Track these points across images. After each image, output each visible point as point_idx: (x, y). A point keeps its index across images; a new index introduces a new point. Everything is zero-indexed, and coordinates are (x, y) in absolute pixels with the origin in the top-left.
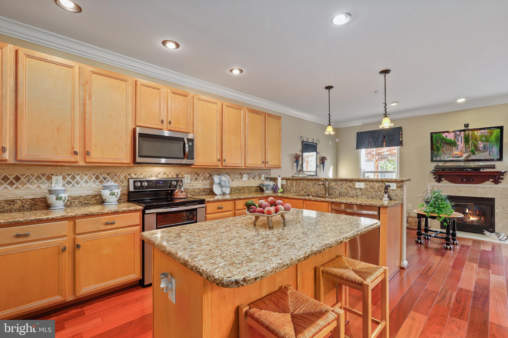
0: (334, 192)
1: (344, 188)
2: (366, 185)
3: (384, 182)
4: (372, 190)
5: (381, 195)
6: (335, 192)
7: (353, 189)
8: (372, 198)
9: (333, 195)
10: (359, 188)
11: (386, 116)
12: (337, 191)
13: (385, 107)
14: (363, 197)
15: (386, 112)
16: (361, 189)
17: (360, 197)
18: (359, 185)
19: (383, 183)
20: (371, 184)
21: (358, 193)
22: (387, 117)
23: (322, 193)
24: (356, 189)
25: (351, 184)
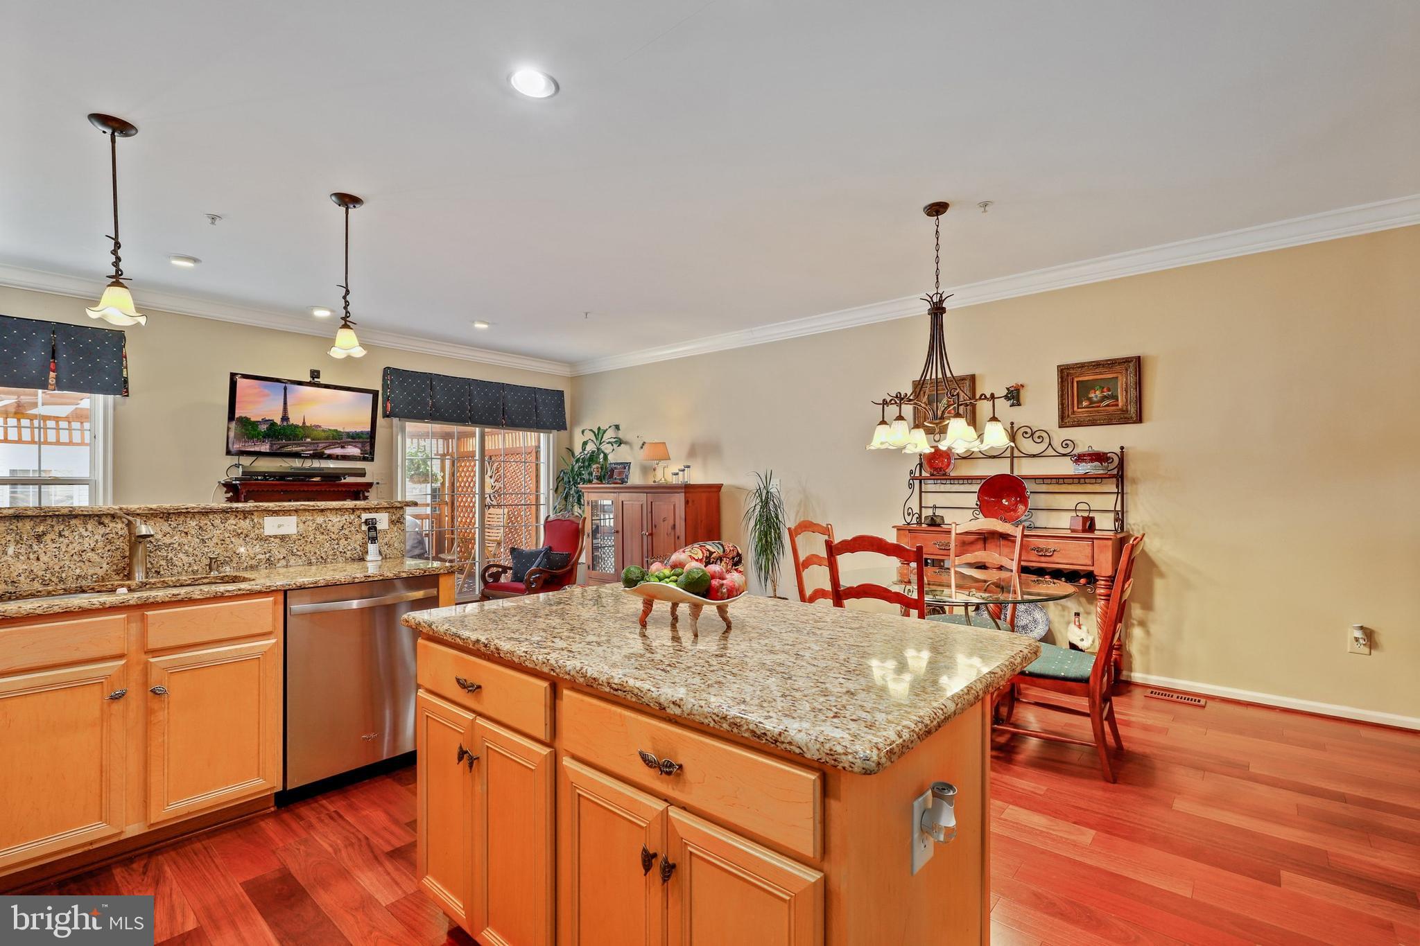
0: (163, 563)
1: (215, 540)
2: (301, 525)
3: (358, 513)
4: (320, 538)
5: (349, 548)
6: (169, 561)
7: (255, 542)
8: (323, 560)
9: (158, 573)
10: (276, 537)
11: (346, 326)
12: (181, 555)
13: (344, 298)
14: (292, 562)
15: (347, 312)
16: (283, 538)
17: (283, 562)
18: (279, 526)
19: (353, 513)
20: (320, 519)
21: (275, 551)
22: (349, 327)
23: (91, 571)
24: (266, 539)
25: (245, 524)
